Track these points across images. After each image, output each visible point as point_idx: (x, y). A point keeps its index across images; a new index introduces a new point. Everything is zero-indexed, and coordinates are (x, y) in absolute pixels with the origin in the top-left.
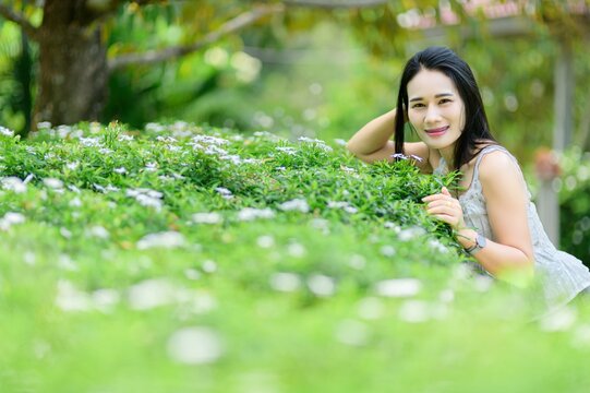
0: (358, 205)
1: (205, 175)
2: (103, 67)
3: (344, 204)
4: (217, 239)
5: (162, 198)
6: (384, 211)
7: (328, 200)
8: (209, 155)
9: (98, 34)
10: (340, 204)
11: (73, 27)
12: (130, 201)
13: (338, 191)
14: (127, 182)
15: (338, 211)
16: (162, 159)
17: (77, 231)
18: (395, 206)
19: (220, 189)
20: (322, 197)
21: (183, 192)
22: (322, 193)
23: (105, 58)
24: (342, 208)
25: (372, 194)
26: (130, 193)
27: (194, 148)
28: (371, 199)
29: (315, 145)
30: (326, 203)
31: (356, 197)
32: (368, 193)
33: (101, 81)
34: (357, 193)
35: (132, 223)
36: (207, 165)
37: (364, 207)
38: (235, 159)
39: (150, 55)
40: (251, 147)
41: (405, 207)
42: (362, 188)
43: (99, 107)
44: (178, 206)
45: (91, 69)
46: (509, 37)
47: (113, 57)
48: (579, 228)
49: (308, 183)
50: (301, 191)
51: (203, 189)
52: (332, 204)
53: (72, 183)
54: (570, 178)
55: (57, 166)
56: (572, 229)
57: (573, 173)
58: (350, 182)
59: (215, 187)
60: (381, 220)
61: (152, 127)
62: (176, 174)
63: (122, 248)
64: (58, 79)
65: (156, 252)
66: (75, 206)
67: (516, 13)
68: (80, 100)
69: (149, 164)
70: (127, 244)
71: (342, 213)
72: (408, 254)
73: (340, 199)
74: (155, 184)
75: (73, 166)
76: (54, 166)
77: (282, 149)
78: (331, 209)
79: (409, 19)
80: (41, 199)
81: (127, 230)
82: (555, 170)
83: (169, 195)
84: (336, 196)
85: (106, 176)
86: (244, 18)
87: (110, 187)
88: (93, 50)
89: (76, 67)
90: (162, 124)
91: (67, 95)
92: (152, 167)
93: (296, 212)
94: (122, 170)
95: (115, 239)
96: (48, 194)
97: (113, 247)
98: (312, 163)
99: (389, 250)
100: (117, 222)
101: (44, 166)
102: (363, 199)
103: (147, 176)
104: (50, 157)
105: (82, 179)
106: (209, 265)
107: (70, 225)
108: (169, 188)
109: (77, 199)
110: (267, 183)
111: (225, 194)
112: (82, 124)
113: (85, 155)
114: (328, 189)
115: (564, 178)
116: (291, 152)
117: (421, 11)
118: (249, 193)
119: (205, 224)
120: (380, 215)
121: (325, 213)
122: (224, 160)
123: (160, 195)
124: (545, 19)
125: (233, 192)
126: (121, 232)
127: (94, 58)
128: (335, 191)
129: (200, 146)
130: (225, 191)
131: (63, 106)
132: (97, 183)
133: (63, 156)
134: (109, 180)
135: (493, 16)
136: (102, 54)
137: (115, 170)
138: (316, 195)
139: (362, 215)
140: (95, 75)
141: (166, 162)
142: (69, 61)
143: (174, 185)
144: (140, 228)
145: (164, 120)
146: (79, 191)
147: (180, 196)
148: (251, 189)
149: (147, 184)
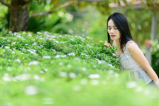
0: (89, 54)
1: (49, 46)
2: (28, 17)
3: (85, 54)
4: (49, 63)
5: (37, 52)
6: (96, 56)
7: (81, 53)
8: (50, 41)
9: (26, 8)
10: (84, 54)
11: (20, 6)
12: (28, 52)
13: (84, 51)
14: (28, 47)
15: (84, 56)
16: (38, 41)
17: (13, 60)
18: (99, 55)
19: (53, 50)
20: (80, 52)
21: (43, 50)
22: (80, 51)
23: (28, 14)
24: (85, 55)
25: (94, 51)
26: (28, 50)
27: (46, 39)
28: (93, 53)
29: (79, 38)
30: (81, 54)
31: (89, 52)
32: (92, 51)
33: (27, 20)
34: (89, 51)
35: (27, 58)
36: (50, 43)
37: (91, 55)
38: (57, 42)
39: (41, 14)
40: (64, 39)
41: (103, 55)
42: (91, 50)
43: (26, 27)
44: (41, 54)
45: (24, 17)
46: (140, 10)
47: (31, 14)
48: (157, 61)
49: (77, 49)
50: (74, 51)
51: (48, 50)
52: (82, 54)
53: (14, 48)
54: (155, 48)
55: (10, 43)
56: (155, 62)
57: (156, 47)
58: (88, 48)
59: (51, 49)
60: (95, 58)
61: (38, 33)
62: (41, 46)
63: (24, 65)
64: (16, 20)
65: (32, 66)
66: (13, 54)
67: (140, 3)
68: (21, 26)
69: (34, 43)
70: (25, 64)
71: (85, 56)
72: (100, 67)
73: (85, 53)
74: (35, 48)
75: (14, 43)
76: (9, 43)
77: (71, 39)
78: (82, 55)
79: (112, 5)
80: (4, 52)
81: (26, 60)
82: (151, 46)
83: (39, 51)
84: (83, 52)
85: (23, 46)
86: (67, 4)
87: (24, 49)
88: (25, 12)
89: (20, 17)
90: (41, 32)
91: (18, 24)
92: (35, 44)
93: (72, 56)
94: (27, 44)
95: (22, 62)
96: (6, 50)
97: (22, 65)
98: (78, 43)
99: (95, 66)
100: (24, 58)
101: (7, 43)
102: (91, 53)
103: (33, 46)
104: (8, 41)
105: (16, 47)
106: (46, 70)
107: (11, 59)
108: (39, 49)
109: (14, 52)
110: (66, 48)
111: (54, 51)
112: (20, 32)
113: (18, 40)
114: (82, 50)
115: (153, 48)
116: (73, 40)
117: (115, 3)
118: (61, 51)
119: (47, 59)
120: (95, 57)
121: (80, 56)
122: (54, 42)
123: (36, 51)
124: (149, 5)
125: (56, 50)
126: (24, 61)
127: (25, 14)
128: (83, 51)
129: (48, 38)
130: (54, 50)
131: (17, 27)
132: (21, 48)
133: (12, 40)
134: (24, 47)
135: (135, 4)
136: (28, 13)
137: (25, 44)
138: (78, 52)
139: (90, 57)
140: (25, 19)
141: (39, 42)
142: (18, 15)
143: (40, 48)
144: (30, 59)
145: (42, 31)
146: (15, 50)
147: (42, 51)
148: (61, 50)
149: (33, 48)
